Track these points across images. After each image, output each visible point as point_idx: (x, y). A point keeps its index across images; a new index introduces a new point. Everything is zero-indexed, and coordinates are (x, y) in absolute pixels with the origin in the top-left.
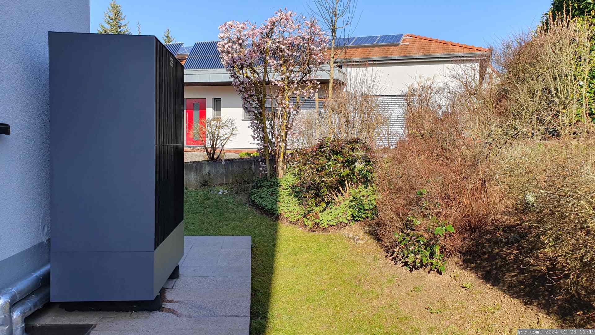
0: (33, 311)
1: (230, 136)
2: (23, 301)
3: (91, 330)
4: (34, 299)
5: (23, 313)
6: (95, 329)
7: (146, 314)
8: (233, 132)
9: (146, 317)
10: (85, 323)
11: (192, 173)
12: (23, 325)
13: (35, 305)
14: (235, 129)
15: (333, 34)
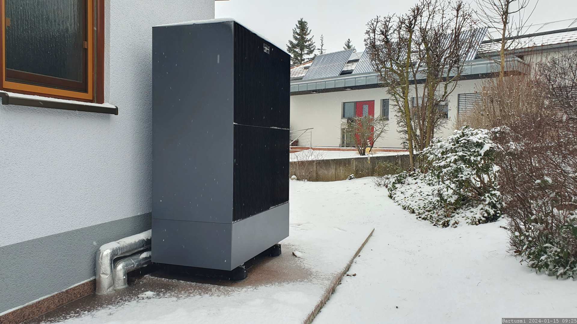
1: (382, 132)
5: (126, 267)
8: (385, 128)
11: (341, 168)
12: (125, 277)
14: (387, 126)
15: (504, 20)
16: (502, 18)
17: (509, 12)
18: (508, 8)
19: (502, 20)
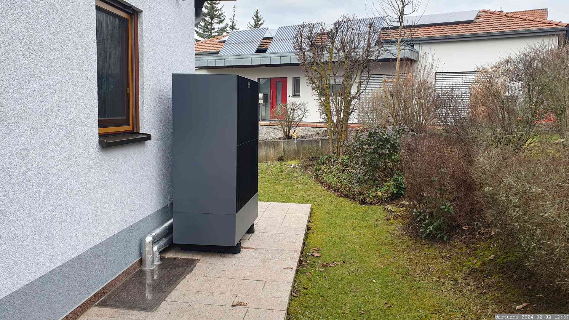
0: (164, 248)
2: (158, 241)
3: (197, 262)
4: (164, 241)
5: (159, 249)
6: (199, 262)
7: (230, 255)
9: (230, 257)
10: (193, 258)
11: (271, 149)
12: (159, 256)
13: (165, 245)
15: (401, 20)
16: (399, 19)
17: (404, 14)
18: (403, 10)
19: (398, 20)
